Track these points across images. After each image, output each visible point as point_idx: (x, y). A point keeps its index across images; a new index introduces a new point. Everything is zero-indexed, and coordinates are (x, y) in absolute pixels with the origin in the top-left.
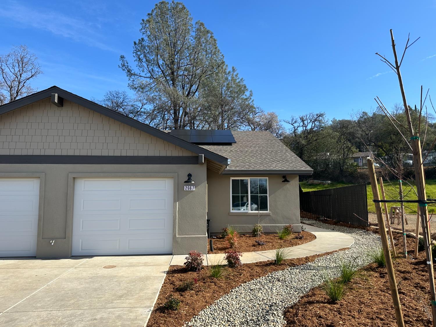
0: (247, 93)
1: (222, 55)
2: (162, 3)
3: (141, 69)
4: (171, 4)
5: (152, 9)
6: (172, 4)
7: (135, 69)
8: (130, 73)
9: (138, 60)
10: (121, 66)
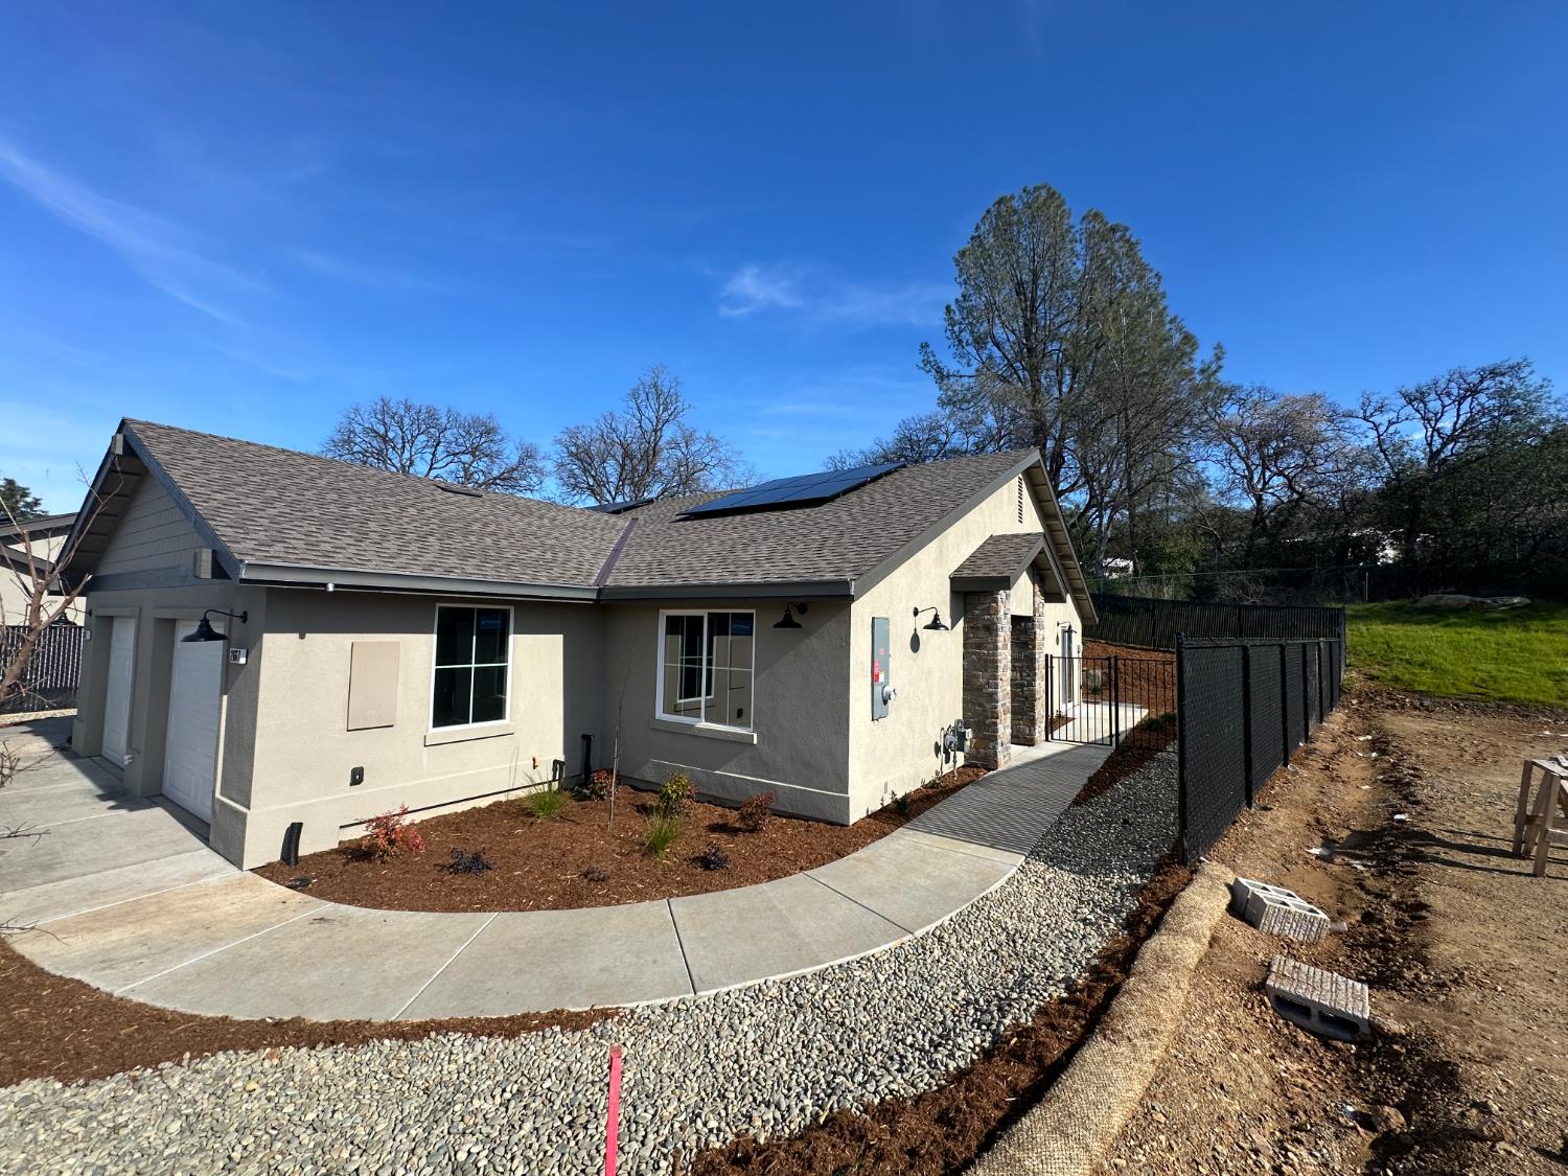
0: (1202, 356)
1: (1157, 275)
2: (999, 203)
3: (964, 361)
4: (1020, 196)
5: (976, 222)
6: (1024, 195)
7: (950, 364)
8: (941, 376)
9: (957, 343)
10: (922, 365)
